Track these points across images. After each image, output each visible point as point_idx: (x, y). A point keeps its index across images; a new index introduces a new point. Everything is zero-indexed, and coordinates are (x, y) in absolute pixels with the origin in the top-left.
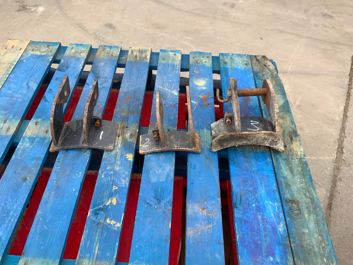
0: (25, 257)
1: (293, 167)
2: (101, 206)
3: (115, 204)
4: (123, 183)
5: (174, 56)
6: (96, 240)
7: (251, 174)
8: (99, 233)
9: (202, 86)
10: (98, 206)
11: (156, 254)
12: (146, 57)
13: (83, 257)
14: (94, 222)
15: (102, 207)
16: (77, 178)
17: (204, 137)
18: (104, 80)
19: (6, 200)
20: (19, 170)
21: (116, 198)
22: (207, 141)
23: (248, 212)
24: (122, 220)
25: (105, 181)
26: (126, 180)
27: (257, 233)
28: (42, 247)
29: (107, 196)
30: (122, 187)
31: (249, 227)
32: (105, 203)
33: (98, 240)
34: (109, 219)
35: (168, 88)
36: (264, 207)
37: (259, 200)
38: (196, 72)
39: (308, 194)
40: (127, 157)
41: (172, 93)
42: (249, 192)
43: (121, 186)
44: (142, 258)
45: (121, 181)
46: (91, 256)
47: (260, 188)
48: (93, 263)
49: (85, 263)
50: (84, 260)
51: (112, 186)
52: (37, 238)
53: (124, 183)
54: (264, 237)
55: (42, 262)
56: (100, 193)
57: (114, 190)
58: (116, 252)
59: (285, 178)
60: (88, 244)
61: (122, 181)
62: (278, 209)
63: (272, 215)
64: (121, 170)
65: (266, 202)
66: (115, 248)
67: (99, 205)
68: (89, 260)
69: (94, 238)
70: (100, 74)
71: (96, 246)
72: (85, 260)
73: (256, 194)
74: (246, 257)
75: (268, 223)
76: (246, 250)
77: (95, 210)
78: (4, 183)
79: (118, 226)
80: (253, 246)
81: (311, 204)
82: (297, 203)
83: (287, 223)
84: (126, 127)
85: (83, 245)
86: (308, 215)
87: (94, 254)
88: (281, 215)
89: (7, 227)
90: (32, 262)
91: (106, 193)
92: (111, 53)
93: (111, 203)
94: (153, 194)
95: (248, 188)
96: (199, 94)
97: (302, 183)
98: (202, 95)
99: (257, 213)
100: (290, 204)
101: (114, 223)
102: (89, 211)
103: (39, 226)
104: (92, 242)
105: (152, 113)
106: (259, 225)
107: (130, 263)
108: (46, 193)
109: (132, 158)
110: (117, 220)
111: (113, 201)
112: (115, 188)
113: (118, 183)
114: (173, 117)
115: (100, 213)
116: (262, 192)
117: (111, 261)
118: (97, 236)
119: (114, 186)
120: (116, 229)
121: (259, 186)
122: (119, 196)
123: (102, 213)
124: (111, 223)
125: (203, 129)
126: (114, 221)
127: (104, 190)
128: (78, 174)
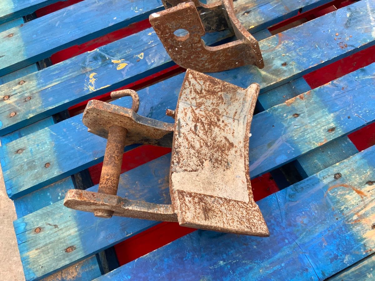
0: (19, 29)
2: (108, 56)
3: (118, 69)
4: (154, 60)
6: (63, 78)
7: (288, 234)
8: (72, 75)
10: (106, 53)
11: (72, 151)
13: (38, 77)
14: (84, 62)
15: (107, 58)
16: (132, 11)
17: (314, 121)
21: (127, 65)
22: (307, 130)
23: (201, 257)
24: (100, 89)
25: (145, 40)
26: (159, 62)
28: (35, 36)
29: (125, 55)
30: (146, 63)
31: (173, 268)
32: (115, 58)
34: (95, 75)
37: (239, 269)
42: (245, 244)
43: (147, 61)
44: (61, 138)
45: (153, 57)
46: (42, 83)
47: (266, 264)
48: (35, 91)
49: (32, 83)
50: (35, 80)
51: (142, 52)
52: (42, 25)
53: (153, 62)
55: (20, 46)
56: (126, 45)
57: (137, 57)
58: (56, 106)
60: (55, 73)
61: (155, 58)
66: (60, 101)
67: (108, 54)
68: (36, 86)
69: (64, 74)
71: (56, 81)
72: (35, 81)
73: (249, 259)
76: (129, 277)
77: (101, 54)
79: (90, 90)
84: (248, 10)
85: (51, 69)
87: (45, 86)
90: (17, 38)
93: (117, 64)
94: (156, 104)
95: (253, 241)
99: (208, 274)
101: (93, 83)
102: (95, 50)
103: (56, 18)
104: (58, 75)
107: (49, 128)
110: (97, 84)
111: (121, 65)
112: (141, 56)
113: (150, 56)
114: (317, 57)
115: (98, 61)
116: (261, 271)
117: (43, 107)
118: (68, 76)
119: (142, 54)
120: (85, 89)
121: (268, 259)
122: (132, 67)
123: (100, 63)
124: (90, 80)
125: (330, 112)
126: (95, 81)
127: (131, 46)
128: (139, 9)
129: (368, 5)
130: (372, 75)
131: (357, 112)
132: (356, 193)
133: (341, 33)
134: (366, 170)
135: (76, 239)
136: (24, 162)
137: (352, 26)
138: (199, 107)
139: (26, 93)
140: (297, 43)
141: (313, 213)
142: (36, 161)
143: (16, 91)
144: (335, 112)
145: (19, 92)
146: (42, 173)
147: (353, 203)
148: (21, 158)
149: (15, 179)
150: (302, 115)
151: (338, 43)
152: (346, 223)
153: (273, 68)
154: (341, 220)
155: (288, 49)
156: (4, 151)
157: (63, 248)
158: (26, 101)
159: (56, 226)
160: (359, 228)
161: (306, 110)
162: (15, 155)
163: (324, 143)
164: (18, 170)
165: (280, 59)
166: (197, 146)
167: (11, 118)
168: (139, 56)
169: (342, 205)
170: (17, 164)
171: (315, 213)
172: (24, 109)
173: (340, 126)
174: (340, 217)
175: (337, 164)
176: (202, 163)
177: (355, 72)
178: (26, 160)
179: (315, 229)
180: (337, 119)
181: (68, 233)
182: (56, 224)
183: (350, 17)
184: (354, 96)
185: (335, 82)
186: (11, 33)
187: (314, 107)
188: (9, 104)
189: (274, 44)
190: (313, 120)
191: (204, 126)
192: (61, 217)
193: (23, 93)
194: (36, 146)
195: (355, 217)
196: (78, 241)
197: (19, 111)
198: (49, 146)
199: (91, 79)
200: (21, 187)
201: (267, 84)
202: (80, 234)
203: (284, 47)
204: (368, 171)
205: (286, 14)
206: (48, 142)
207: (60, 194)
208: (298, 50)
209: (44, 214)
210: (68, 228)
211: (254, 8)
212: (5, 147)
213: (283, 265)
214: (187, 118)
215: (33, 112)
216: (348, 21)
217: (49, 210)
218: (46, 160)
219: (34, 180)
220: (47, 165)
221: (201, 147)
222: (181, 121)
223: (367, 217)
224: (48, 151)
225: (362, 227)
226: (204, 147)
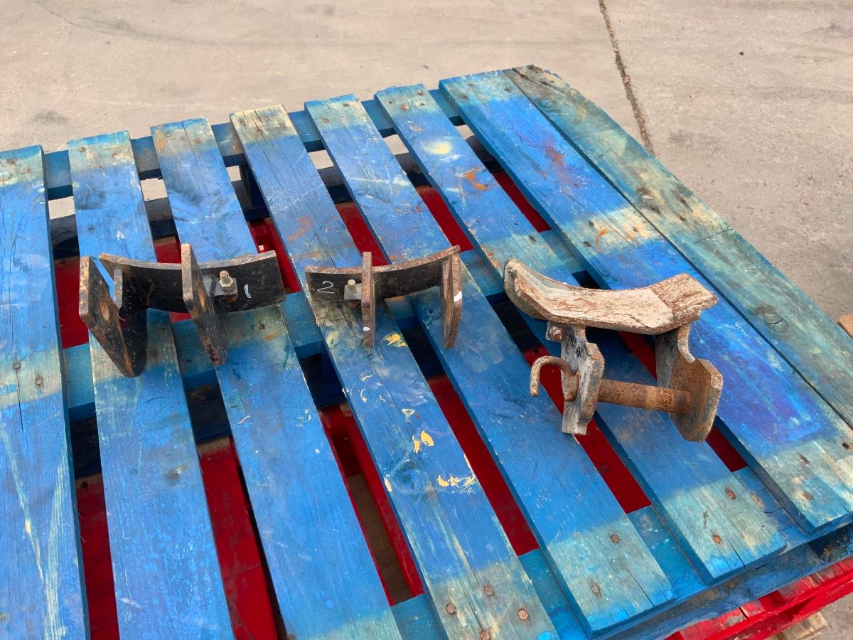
1: (722, 250)
2: (403, 459)
3: (431, 443)
4: (419, 395)
5: (347, 109)
6: (445, 532)
8: (440, 515)
9: (448, 155)
10: (397, 462)
11: (587, 504)
12: (283, 126)
13: (439, 578)
14: (414, 498)
15: (408, 460)
16: (305, 424)
17: (522, 250)
18: (214, 199)
19: (156, 541)
20: (140, 463)
21: (426, 432)
24: (471, 468)
25: (376, 407)
26: (422, 388)
27: (743, 387)
28: (329, 603)
29: (403, 435)
30: (424, 405)
32: (409, 449)
33: (447, 529)
34: (442, 478)
35: (378, 177)
36: (721, 338)
37: (704, 329)
38: (416, 130)
39: (776, 287)
40: (390, 343)
41: (395, 184)
43: (419, 404)
44: (565, 524)
45: (412, 396)
46: (455, 567)
48: (471, 579)
49: (453, 589)
50: (445, 582)
51: (400, 410)
52: (302, 590)
53: (422, 397)
54: (758, 389)
55: (353, 633)
56: (383, 434)
57: (410, 418)
58: (505, 535)
59: (720, 274)
60: (433, 547)
61: (413, 394)
62: (747, 333)
63: (745, 346)
64: (395, 372)
65: (720, 328)
66: (495, 529)
67: (399, 460)
68: (459, 578)
69: (436, 529)
70: (196, 188)
71: (452, 542)
72: (449, 583)
74: (753, 437)
75: (746, 362)
76: (743, 425)
77: (397, 471)
78: (120, 506)
79: (472, 484)
80: (751, 414)
81: (793, 304)
82: (771, 309)
83: (778, 349)
85: (423, 554)
86: (802, 322)
87: (460, 561)
88: (759, 339)
89: (205, 599)
91: (397, 430)
92: (192, 137)
93: (422, 446)
94: (498, 395)
96: (454, 172)
97: (755, 273)
98: (460, 172)
100: (760, 316)
101: (458, 480)
102: (386, 481)
103: (288, 561)
104: (439, 539)
105: (379, 237)
106: (736, 371)
107: (549, 544)
108: (253, 485)
109: (401, 341)
110: (460, 472)
111: (423, 440)
112: (409, 412)
113: (409, 400)
115: (412, 474)
117: (507, 558)
118: (440, 522)
119: (404, 411)
120: (470, 491)
122: (429, 424)
124: (453, 485)
125: (509, 235)
126: (454, 477)
127: (386, 426)
128: (303, 414)
129: (357, 179)
130: (461, 199)
131: (509, 218)
132: (604, 235)
133: (398, 208)
134: (578, 225)
135: (715, 487)
136: (614, 579)
137: (388, 198)
139: (475, 596)
140: (409, 246)
142: (610, 558)
143: (470, 618)
144: (509, 232)
145: (474, 610)
146: (629, 546)
147: (614, 239)
148: (607, 585)
149: (646, 589)
151: (413, 213)
152: (636, 247)
154: (634, 250)
156: (598, 618)
157: (732, 502)
158: (494, 594)
159: (705, 515)
160: (639, 240)
162: (604, 597)
164: (629, 586)
167: (531, 617)
168: (408, 416)
169: (619, 246)
170: (619, 591)
171: (630, 266)
172: (510, 595)
173: (527, 232)
174: (631, 250)
175: (573, 242)
177: (456, 209)
178: (611, 576)
180: (518, 233)
181: (710, 499)
182: (702, 515)
183: (373, 196)
184: (489, 216)
185: (468, 226)
187: (503, 247)
188: (500, 627)
192: (691, 508)
193: (474, 603)
194: (583, 563)
195: (629, 240)
196: (718, 484)
197: (515, 604)
198: (582, 540)
199: (450, 483)
200: (658, 576)
201: (470, 279)
202: (708, 483)
206: (575, 543)
207: (650, 530)
209: (692, 532)
210: (704, 499)
212: (591, 617)
215: (517, 575)
216: (380, 199)
217: (685, 527)
218: (606, 542)
219: (642, 557)
220: (615, 539)
223: (627, 233)
224: (591, 542)
225: (638, 238)
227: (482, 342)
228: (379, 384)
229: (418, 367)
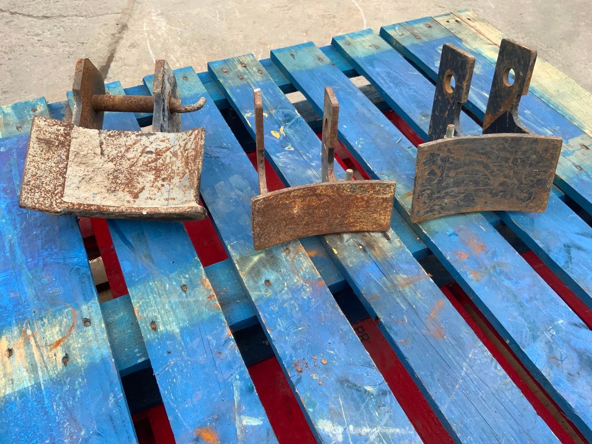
0: (328, 64)
2: (290, 124)
3: (273, 132)
4: (283, 158)
7: (36, 262)
8: (266, 101)
10: (294, 122)
13: (266, 81)
14: (282, 108)
15: (287, 124)
16: (358, 140)
17: (172, 307)
21: (277, 138)
22: (160, 297)
24: (247, 121)
25: (312, 150)
26: (281, 162)
28: (320, 74)
29: (292, 136)
30: (279, 152)
32: (287, 128)
34: (265, 116)
42: (41, 225)
43: (282, 153)
45: (288, 158)
46: (258, 84)
47: (15, 240)
48: (250, 81)
49: (259, 78)
50: (263, 80)
51: (296, 149)
53: (281, 157)
56: (305, 136)
57: (288, 145)
61: (286, 158)
64: (302, 173)
66: (235, 96)
67: (292, 124)
68: (256, 81)
72: (261, 80)
73: (25, 227)
77: (293, 119)
79: (246, 113)
84: (367, 249)
85: (275, 88)
87: (255, 86)
90: (317, 64)
91: (296, 138)
95: (41, 232)
102: (299, 115)
104: (267, 93)
105: (342, 314)
107: (205, 92)
111: (278, 133)
112: (289, 148)
113: (289, 155)
114: (279, 325)
115: (284, 118)
116: (10, 236)
117: (230, 87)
119: (293, 149)
120: (248, 111)
121: (19, 243)
122: (274, 141)
123: (280, 119)
127: (303, 140)
128: (361, 145)
130: (240, 402)
131: (176, 365)
132: (57, 340)
133: (327, 369)
134: (84, 357)
137: (345, 390)
138: (174, 155)
139: (248, 76)
140: (306, 303)
141: (50, 289)
143: (251, 70)
144: (181, 336)
145: (249, 72)
147: (47, 333)
148: (178, 80)
150: (184, 294)
151: (307, 361)
152: (26, 321)
153: (263, 270)
154: (31, 316)
155: (295, 291)
158: (238, 76)
160: (16, 333)
161: (191, 299)
163: (136, 314)
165: (277, 280)
166: (130, 155)
167: (221, 70)
169: (48, 320)
171: (50, 291)
172: (230, 76)
173: (158, 338)
174: (35, 315)
175: (103, 325)
176: (112, 161)
179: (32, 289)
180: (170, 336)
183: (366, 391)
184: (203, 367)
185: (233, 343)
186: (324, 60)
187: (194, 310)
188: (237, 68)
189: (304, 274)
190: (174, 307)
191: (153, 162)
194: (189, 86)
195: (29, 332)
197: (228, 74)
198: (186, 94)
201: (237, 260)
203: (298, 285)
204: (83, 360)
205: (364, 296)
206: (191, 93)
208: (292, 302)
211: (372, 257)
213: (8, 254)
214: (159, 143)
215: (226, 82)
216: (355, 385)
221: (129, 160)
222: (154, 137)
223: (24, 346)
225: (15, 337)
226: (129, 162)
227: (232, 198)
228: (313, 164)
229: (284, 176)
